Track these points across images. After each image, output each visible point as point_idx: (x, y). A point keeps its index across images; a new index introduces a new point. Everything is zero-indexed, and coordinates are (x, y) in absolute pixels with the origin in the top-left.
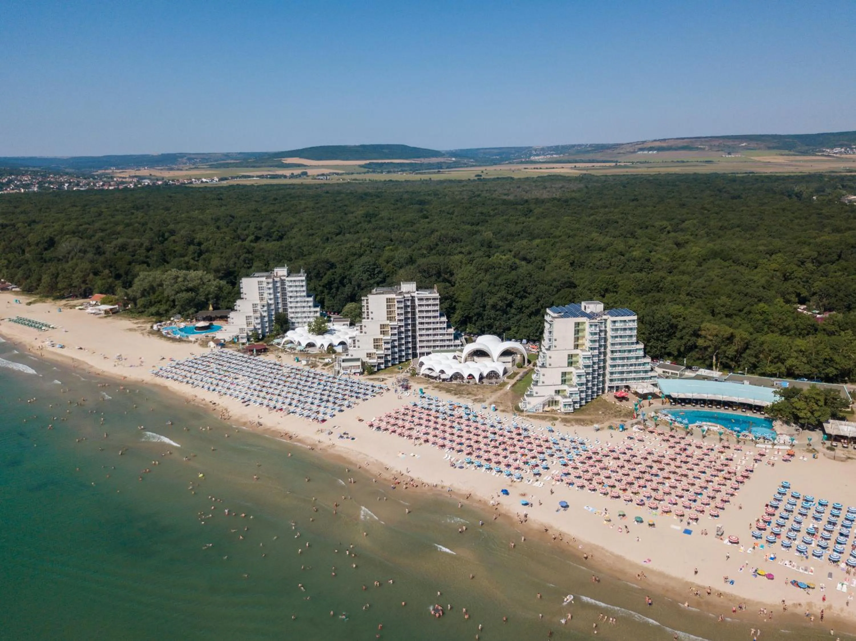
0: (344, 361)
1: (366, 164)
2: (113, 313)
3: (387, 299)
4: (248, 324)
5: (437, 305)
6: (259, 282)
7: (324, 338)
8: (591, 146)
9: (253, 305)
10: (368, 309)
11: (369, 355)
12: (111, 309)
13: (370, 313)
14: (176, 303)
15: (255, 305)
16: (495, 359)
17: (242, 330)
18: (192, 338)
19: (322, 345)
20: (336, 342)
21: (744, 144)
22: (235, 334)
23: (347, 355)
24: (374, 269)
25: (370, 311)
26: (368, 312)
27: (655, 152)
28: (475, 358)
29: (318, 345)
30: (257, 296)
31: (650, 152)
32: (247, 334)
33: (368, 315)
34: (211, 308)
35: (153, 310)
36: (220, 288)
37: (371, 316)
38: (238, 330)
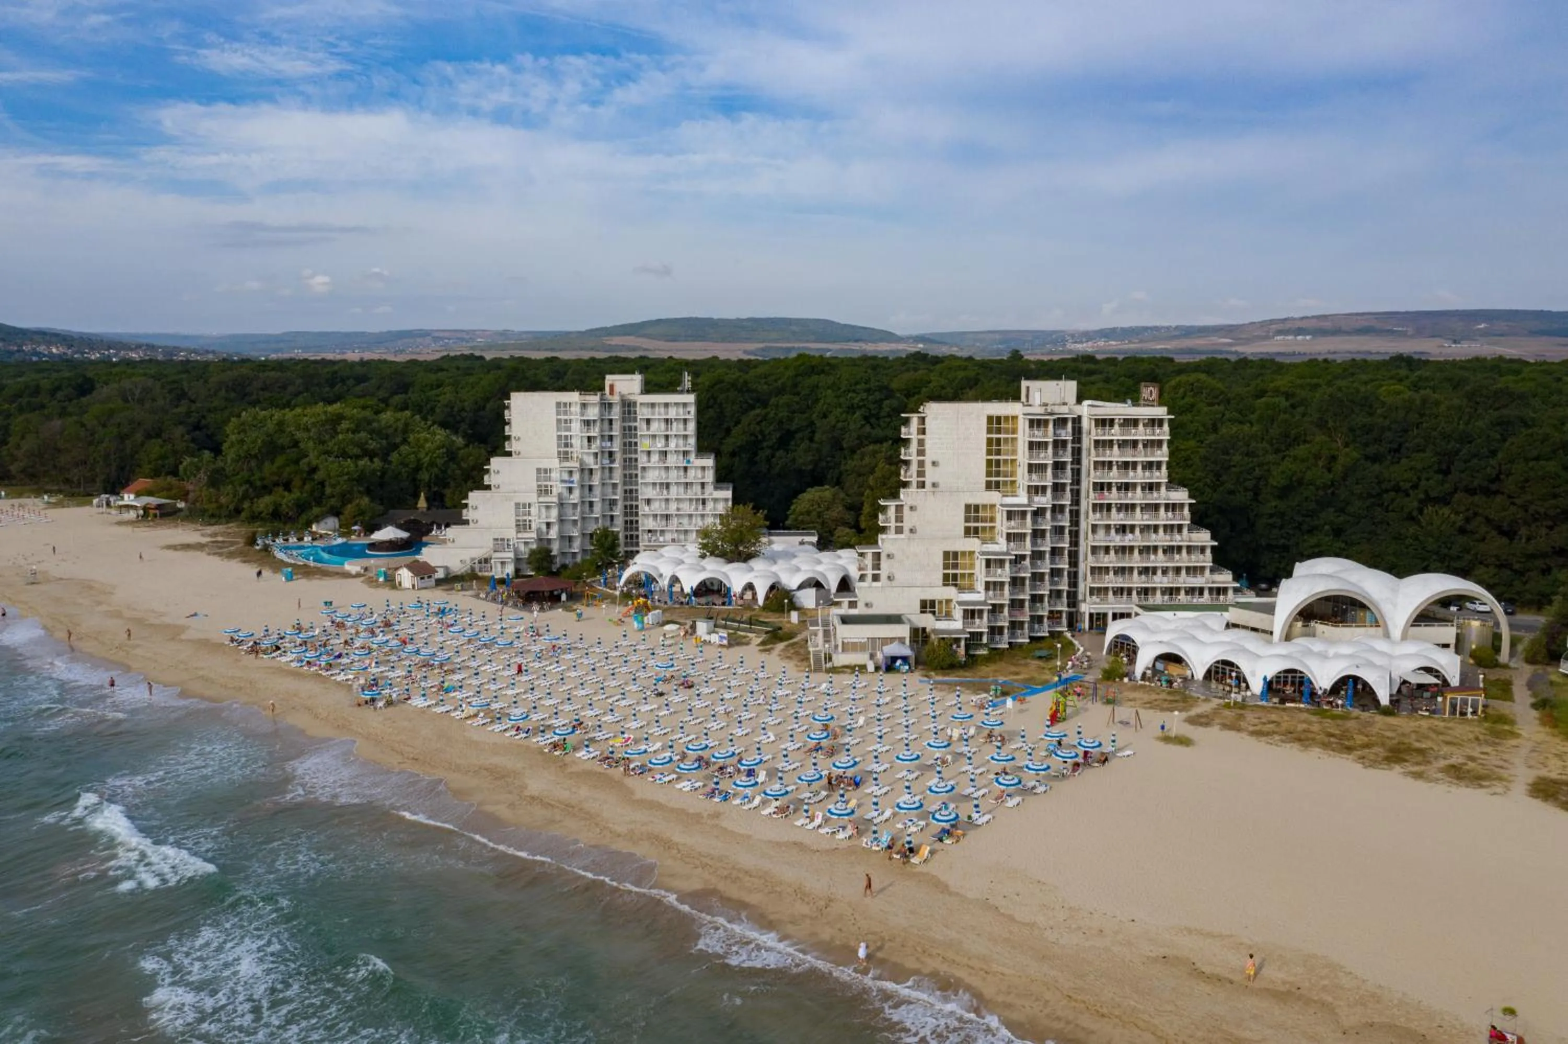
0: (845, 620)
1: (758, 349)
2: (163, 516)
3: (990, 419)
4: (522, 526)
5: (1159, 443)
6: (558, 404)
7: (752, 570)
8: (1177, 328)
9: (539, 470)
10: (921, 452)
11: (927, 606)
12: (159, 507)
13: (928, 467)
14: (328, 490)
15: (543, 473)
16: (1396, 633)
17: (500, 543)
18: (352, 566)
19: (750, 587)
20: (791, 581)
21: (1482, 326)
22: (479, 553)
23: (853, 605)
24: (879, 402)
25: (928, 459)
26: (921, 464)
27: (1308, 337)
28: (1320, 627)
29: (737, 587)
30: (553, 447)
31: (1300, 338)
32: (516, 551)
33: (921, 474)
34: (422, 503)
35: (264, 503)
36: (452, 455)
37: (931, 475)
38: (491, 544)
